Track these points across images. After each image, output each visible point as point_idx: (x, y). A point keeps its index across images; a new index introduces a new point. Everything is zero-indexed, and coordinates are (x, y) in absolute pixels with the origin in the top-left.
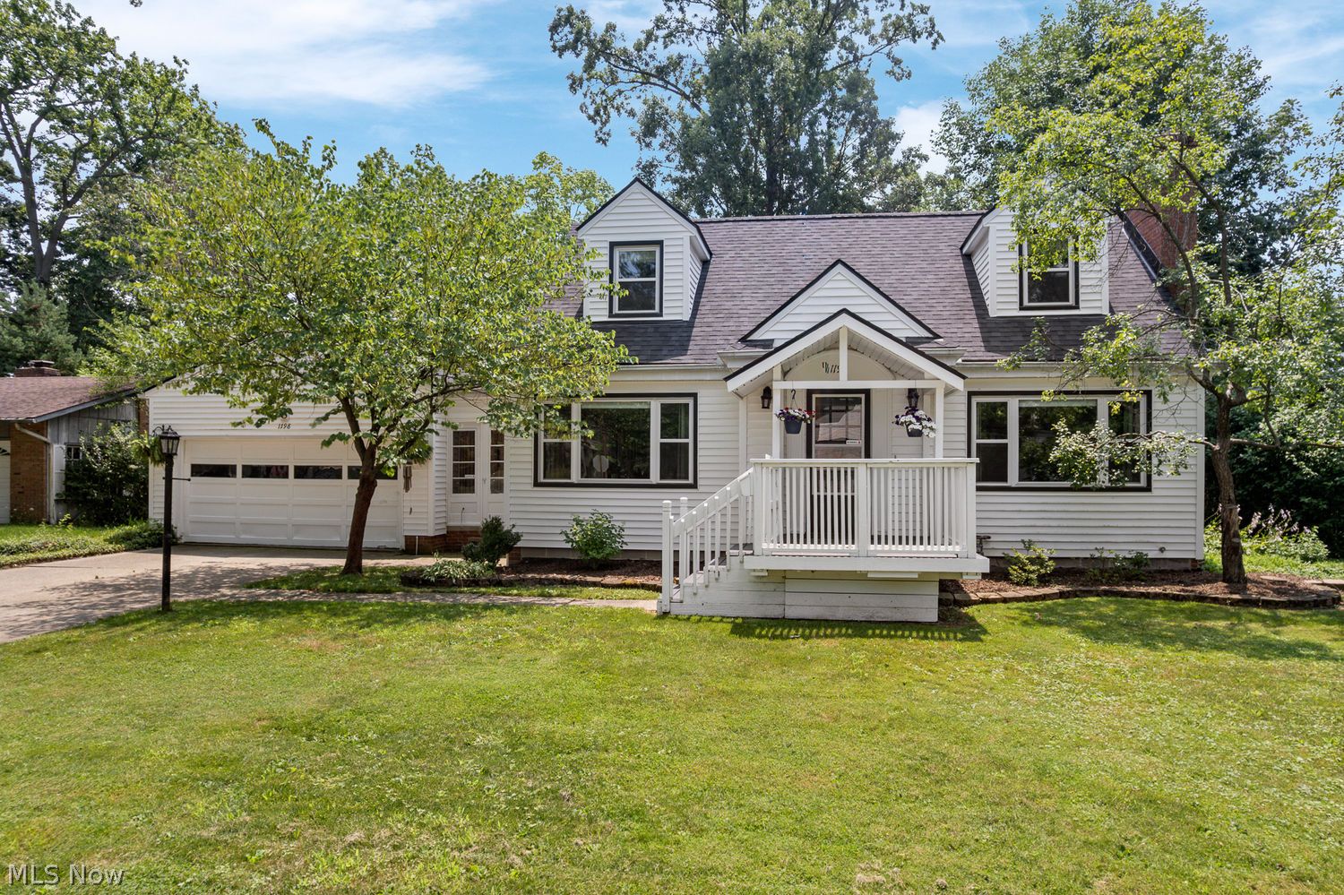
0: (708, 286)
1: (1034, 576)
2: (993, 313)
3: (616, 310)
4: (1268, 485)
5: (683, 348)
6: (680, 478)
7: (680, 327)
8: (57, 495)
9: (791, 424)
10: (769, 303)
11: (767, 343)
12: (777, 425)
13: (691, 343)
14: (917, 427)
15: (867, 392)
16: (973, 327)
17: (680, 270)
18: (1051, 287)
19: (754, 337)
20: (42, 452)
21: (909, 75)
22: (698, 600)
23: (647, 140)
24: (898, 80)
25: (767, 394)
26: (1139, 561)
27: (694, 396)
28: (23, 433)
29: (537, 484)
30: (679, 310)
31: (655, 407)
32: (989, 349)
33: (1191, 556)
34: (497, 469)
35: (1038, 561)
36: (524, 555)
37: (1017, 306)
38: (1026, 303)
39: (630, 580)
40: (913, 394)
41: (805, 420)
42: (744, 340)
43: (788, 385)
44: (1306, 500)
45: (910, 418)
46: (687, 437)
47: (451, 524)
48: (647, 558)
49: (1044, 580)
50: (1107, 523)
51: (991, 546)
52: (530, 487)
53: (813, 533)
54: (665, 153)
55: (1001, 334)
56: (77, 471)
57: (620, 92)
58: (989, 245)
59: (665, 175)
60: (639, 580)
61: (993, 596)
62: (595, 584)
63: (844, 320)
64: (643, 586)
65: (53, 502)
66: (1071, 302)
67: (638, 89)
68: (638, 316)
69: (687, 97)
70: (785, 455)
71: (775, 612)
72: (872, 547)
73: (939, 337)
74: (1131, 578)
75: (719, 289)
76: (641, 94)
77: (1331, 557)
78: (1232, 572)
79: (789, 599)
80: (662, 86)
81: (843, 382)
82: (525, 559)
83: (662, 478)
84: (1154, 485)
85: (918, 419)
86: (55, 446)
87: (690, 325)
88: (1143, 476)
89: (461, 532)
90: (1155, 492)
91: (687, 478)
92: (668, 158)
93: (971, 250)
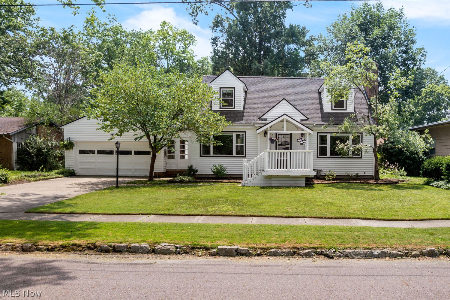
0: (247, 100)
1: (331, 179)
2: (325, 111)
3: (222, 107)
4: (400, 157)
5: (241, 119)
6: (241, 155)
7: (240, 112)
8: (15, 160)
9: (272, 141)
10: (264, 106)
11: (266, 120)
12: (269, 141)
13: (244, 117)
14: (302, 142)
15: (291, 134)
16: (319, 115)
17: (240, 96)
18: (340, 104)
19: (262, 118)
20: (10, 145)
21: (311, 7)
22: (251, 183)
23: (215, 28)
24: (307, 7)
25: (266, 133)
26: (357, 175)
27: (245, 132)
28: (6, 139)
29: (201, 156)
30: (240, 107)
31: (234, 135)
32: (323, 121)
33: (372, 175)
34: (183, 152)
35: (333, 176)
36: (197, 176)
37: (331, 109)
38: (333, 108)
39: (230, 181)
40: (302, 134)
41: (276, 140)
42: (259, 118)
43: (271, 132)
44: (407, 161)
45: (300, 140)
46: (243, 143)
47: (167, 169)
48: (232, 176)
49: (333, 179)
50: (351, 166)
51: (323, 172)
52: (199, 157)
53: (277, 167)
54: (222, 34)
55: (325, 117)
56: (22, 152)
57: (202, 5)
58: (324, 92)
59: (222, 42)
60: (233, 181)
61: (320, 183)
62: (221, 182)
63: (285, 117)
64: (234, 182)
65: (14, 163)
66: (345, 108)
67: (209, 4)
68: (229, 109)
69: (228, 9)
70: (270, 149)
71: (269, 185)
72: (291, 170)
73: (308, 119)
74: (354, 179)
75: (250, 101)
76: (210, 6)
77: (407, 175)
78: (376, 177)
79: (272, 182)
80: (219, 5)
81: (285, 131)
82: (198, 177)
83: (236, 155)
84: (363, 157)
85: (302, 140)
86: (14, 143)
87: (243, 112)
88: (360, 155)
89: (171, 171)
90: (363, 158)
91: (243, 155)
92: (223, 36)
93: (321, 91)
